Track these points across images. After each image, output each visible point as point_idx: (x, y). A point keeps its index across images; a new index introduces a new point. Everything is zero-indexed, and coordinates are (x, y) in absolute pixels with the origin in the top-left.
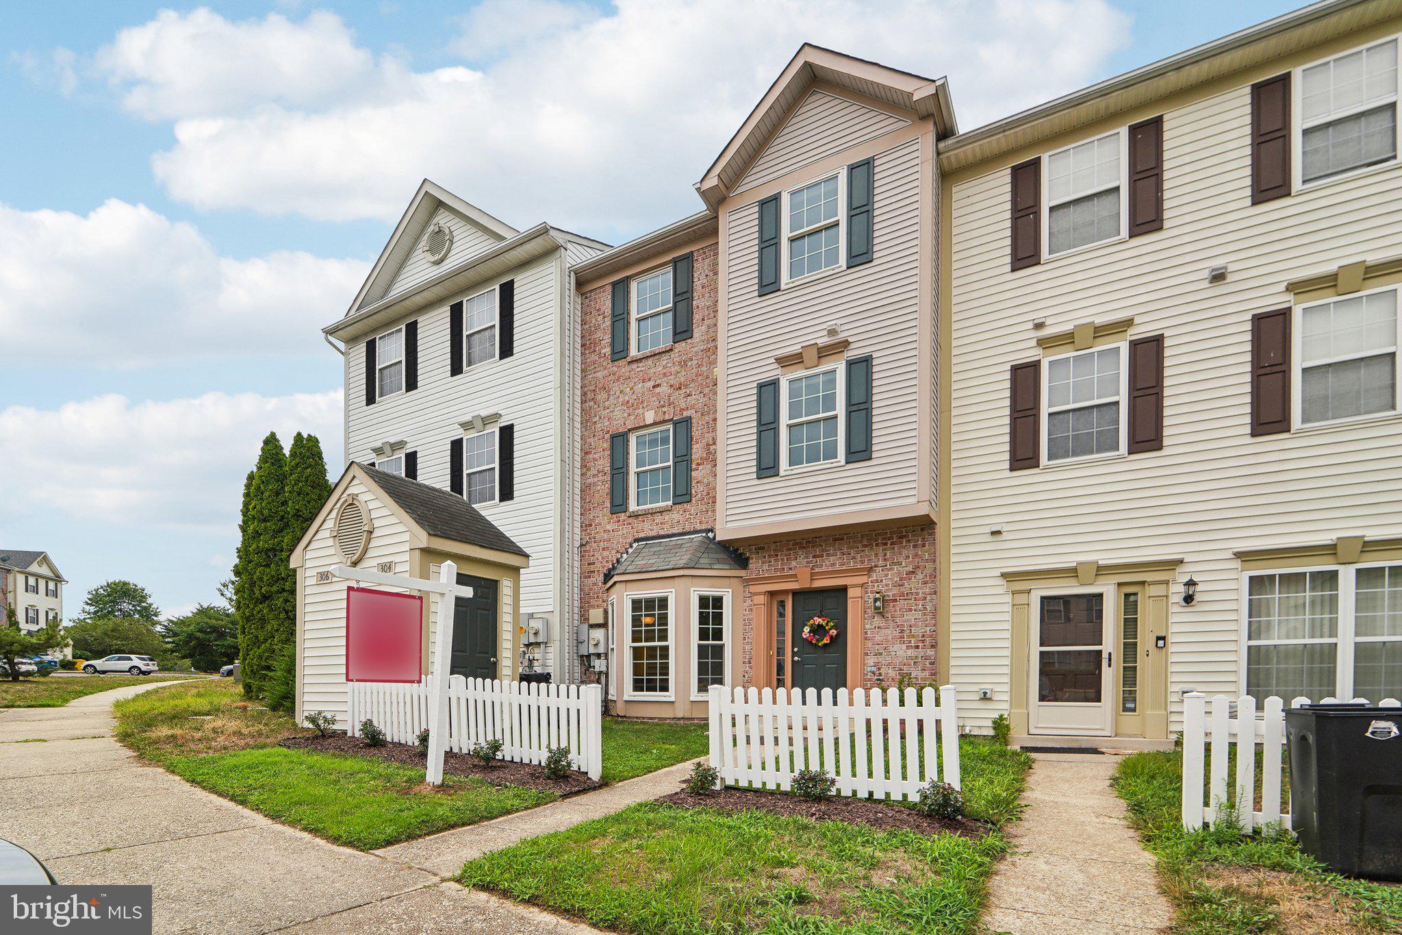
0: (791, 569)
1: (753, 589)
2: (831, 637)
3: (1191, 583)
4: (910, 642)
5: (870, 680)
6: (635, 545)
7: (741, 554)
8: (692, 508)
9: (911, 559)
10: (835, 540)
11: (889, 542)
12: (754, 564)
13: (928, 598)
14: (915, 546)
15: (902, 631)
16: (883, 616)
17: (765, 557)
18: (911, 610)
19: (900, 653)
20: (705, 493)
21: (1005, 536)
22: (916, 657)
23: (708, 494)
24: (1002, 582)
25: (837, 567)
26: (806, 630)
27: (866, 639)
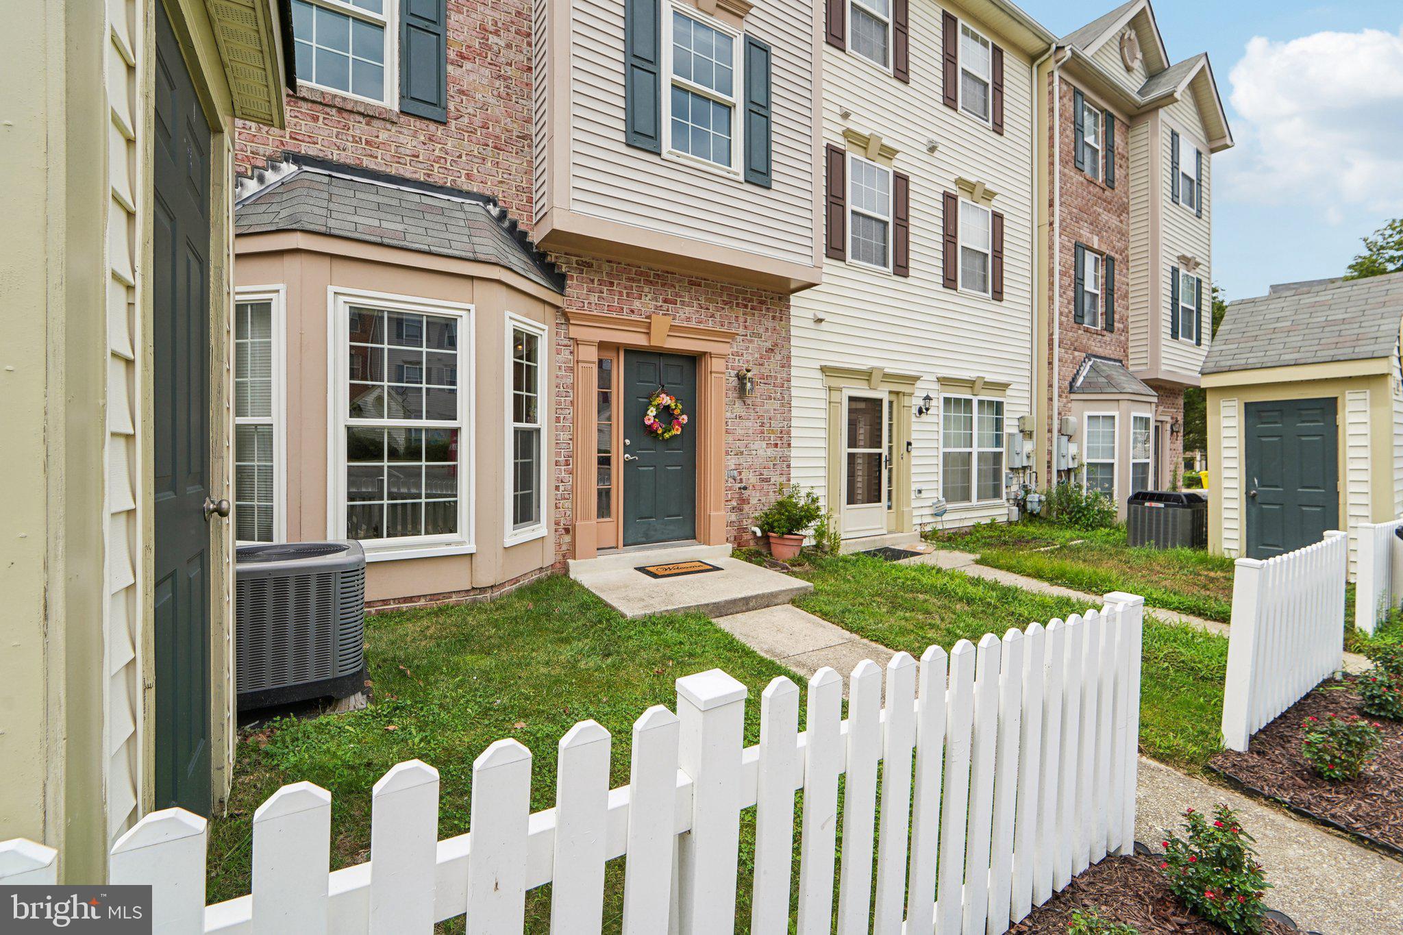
0: (632, 311)
1: (574, 332)
2: (681, 426)
3: (928, 398)
4: (770, 438)
5: (730, 489)
6: (289, 169)
7: (552, 265)
8: (450, 140)
9: (770, 333)
10: (691, 283)
11: (750, 304)
12: (574, 287)
13: (785, 385)
14: (774, 318)
15: (762, 424)
16: (744, 402)
17: (592, 281)
18: (770, 398)
19: (760, 452)
20: (478, 121)
21: (823, 325)
22: (775, 458)
23: (485, 126)
24: (819, 375)
25: (693, 324)
26: (652, 412)
27: (727, 432)
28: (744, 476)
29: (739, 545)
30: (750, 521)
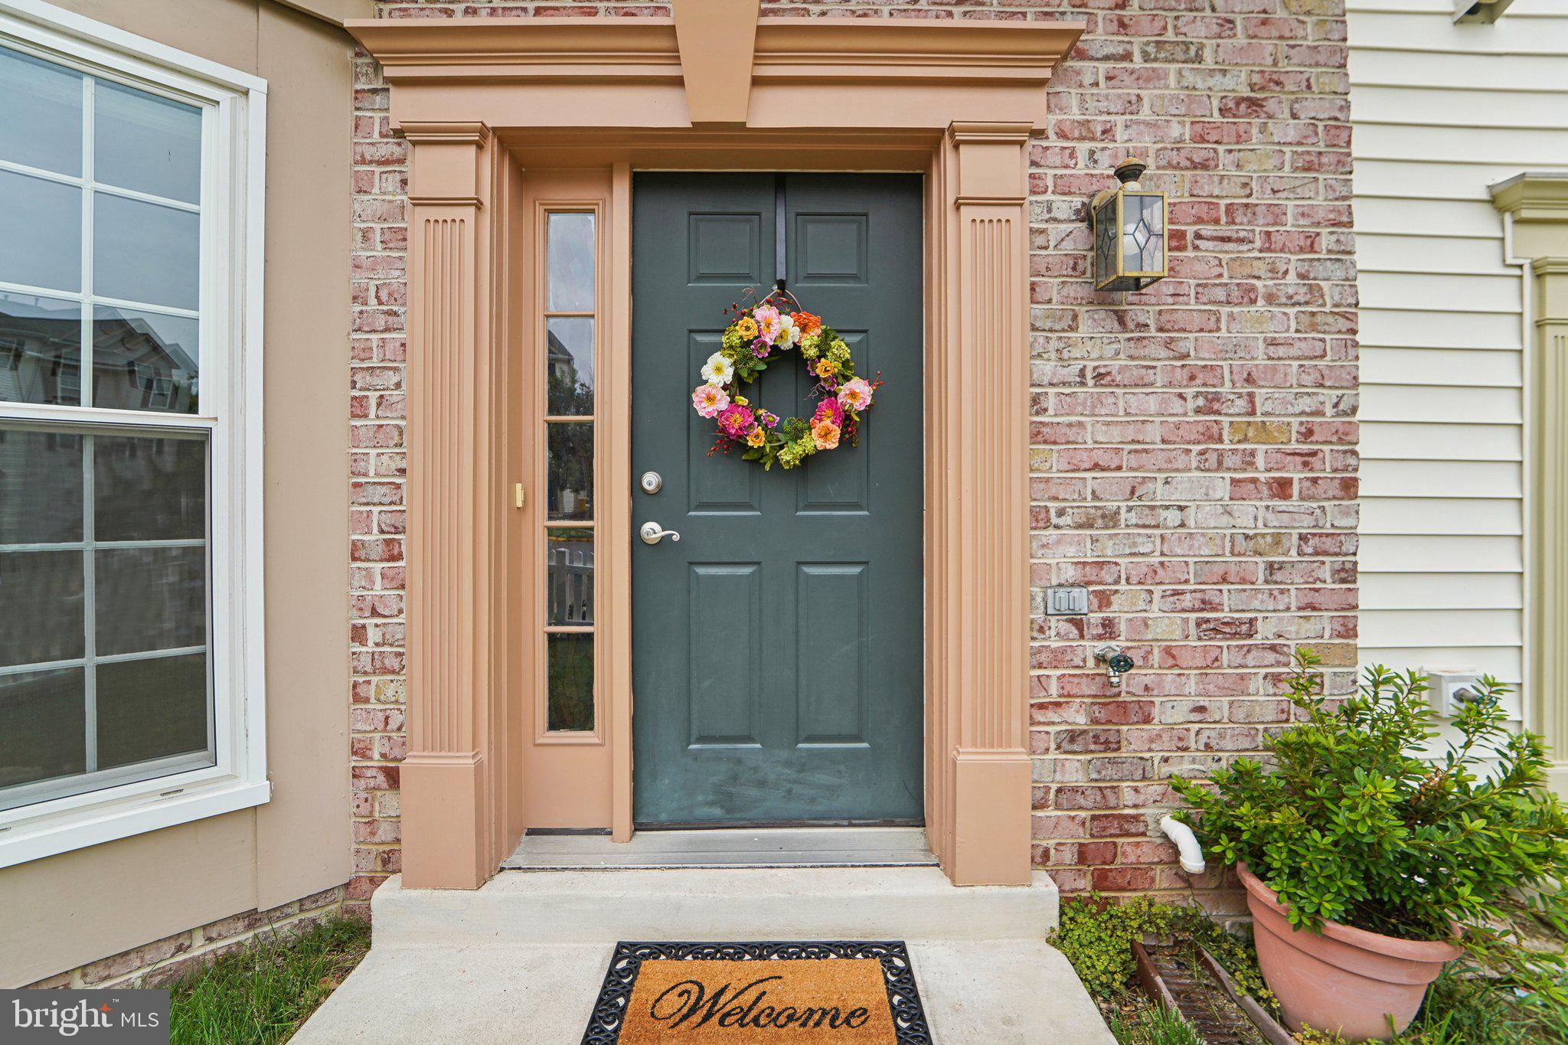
2: (845, 419)
4: (1249, 461)
5: (1058, 658)
13: (1326, 241)
15: (1211, 405)
16: (1120, 320)
18: (1249, 296)
22: (1277, 539)
24: (1483, 222)
27: (1037, 435)
28: (1120, 610)
29: (1101, 881)
30: (1155, 789)
